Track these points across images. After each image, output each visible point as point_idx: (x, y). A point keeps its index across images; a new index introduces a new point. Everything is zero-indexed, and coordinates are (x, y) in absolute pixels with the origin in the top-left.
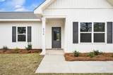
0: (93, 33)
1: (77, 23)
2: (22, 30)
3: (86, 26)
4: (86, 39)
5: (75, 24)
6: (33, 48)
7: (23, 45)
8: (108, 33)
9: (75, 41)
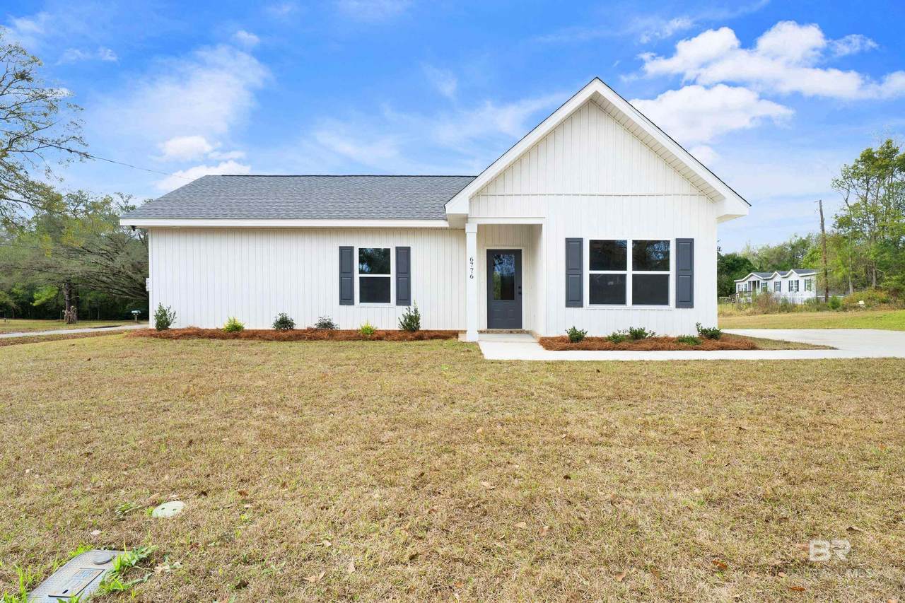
0: (630, 272)
1: (580, 241)
2: (375, 260)
3: (607, 253)
4: (607, 293)
5: (573, 246)
6: (424, 325)
7: (387, 316)
8: (678, 275)
9: (573, 300)
